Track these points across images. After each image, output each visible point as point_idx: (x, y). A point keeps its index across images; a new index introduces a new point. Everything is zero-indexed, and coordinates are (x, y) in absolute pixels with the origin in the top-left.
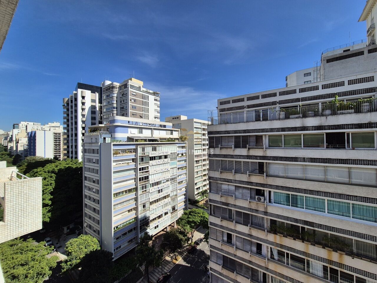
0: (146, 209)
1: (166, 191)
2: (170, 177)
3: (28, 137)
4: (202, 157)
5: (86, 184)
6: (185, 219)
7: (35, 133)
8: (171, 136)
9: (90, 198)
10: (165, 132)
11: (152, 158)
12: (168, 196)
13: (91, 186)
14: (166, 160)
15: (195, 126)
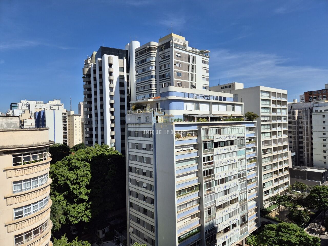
0: (212, 217)
1: (234, 193)
2: (238, 173)
3: (35, 118)
4: (271, 145)
5: (131, 177)
6: (273, 237)
7: (44, 113)
8: (233, 113)
9: (138, 196)
10: (225, 107)
11: (217, 145)
12: (236, 200)
13: (138, 180)
14: (232, 147)
15: (261, 98)
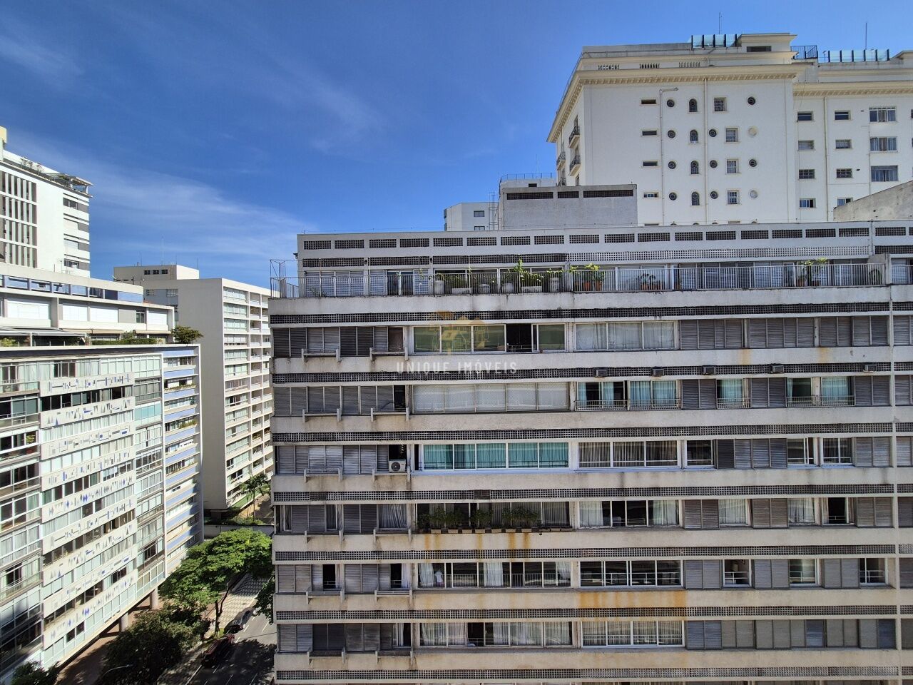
0: (24, 585)
2: (134, 456)
4: (248, 387)
8: (140, 328)
11: (52, 403)
12: (127, 517)
14: (118, 403)
